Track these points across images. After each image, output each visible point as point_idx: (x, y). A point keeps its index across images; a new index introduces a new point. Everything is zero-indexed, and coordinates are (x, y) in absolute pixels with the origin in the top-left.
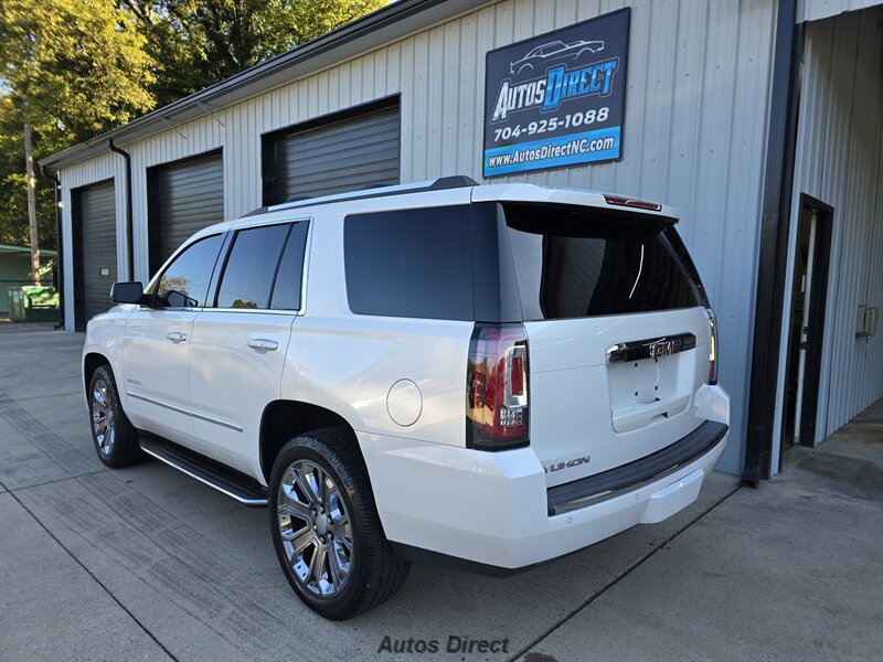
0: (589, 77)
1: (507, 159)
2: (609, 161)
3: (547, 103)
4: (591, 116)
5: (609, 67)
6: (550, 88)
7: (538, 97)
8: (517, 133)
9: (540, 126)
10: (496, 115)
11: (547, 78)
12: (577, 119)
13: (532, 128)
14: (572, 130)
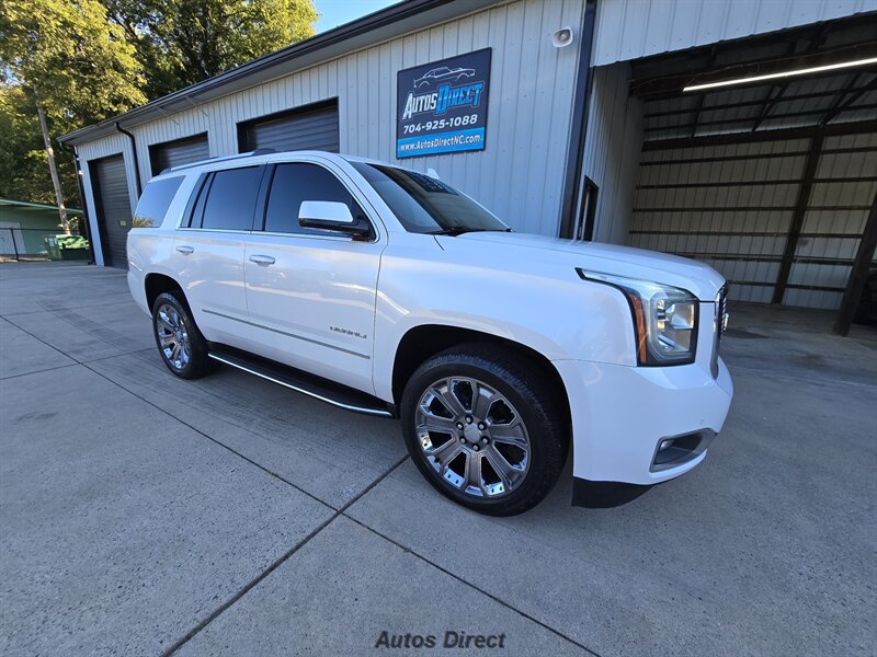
0: (465, 93)
1: (412, 146)
2: (477, 150)
3: (438, 109)
4: (466, 120)
5: (478, 88)
6: (440, 99)
7: (432, 105)
8: (419, 129)
9: (434, 125)
10: (405, 116)
11: (438, 92)
12: (457, 121)
13: (429, 126)
14: (454, 128)
